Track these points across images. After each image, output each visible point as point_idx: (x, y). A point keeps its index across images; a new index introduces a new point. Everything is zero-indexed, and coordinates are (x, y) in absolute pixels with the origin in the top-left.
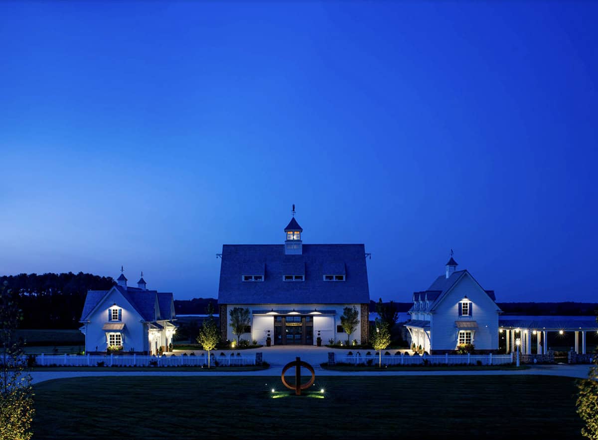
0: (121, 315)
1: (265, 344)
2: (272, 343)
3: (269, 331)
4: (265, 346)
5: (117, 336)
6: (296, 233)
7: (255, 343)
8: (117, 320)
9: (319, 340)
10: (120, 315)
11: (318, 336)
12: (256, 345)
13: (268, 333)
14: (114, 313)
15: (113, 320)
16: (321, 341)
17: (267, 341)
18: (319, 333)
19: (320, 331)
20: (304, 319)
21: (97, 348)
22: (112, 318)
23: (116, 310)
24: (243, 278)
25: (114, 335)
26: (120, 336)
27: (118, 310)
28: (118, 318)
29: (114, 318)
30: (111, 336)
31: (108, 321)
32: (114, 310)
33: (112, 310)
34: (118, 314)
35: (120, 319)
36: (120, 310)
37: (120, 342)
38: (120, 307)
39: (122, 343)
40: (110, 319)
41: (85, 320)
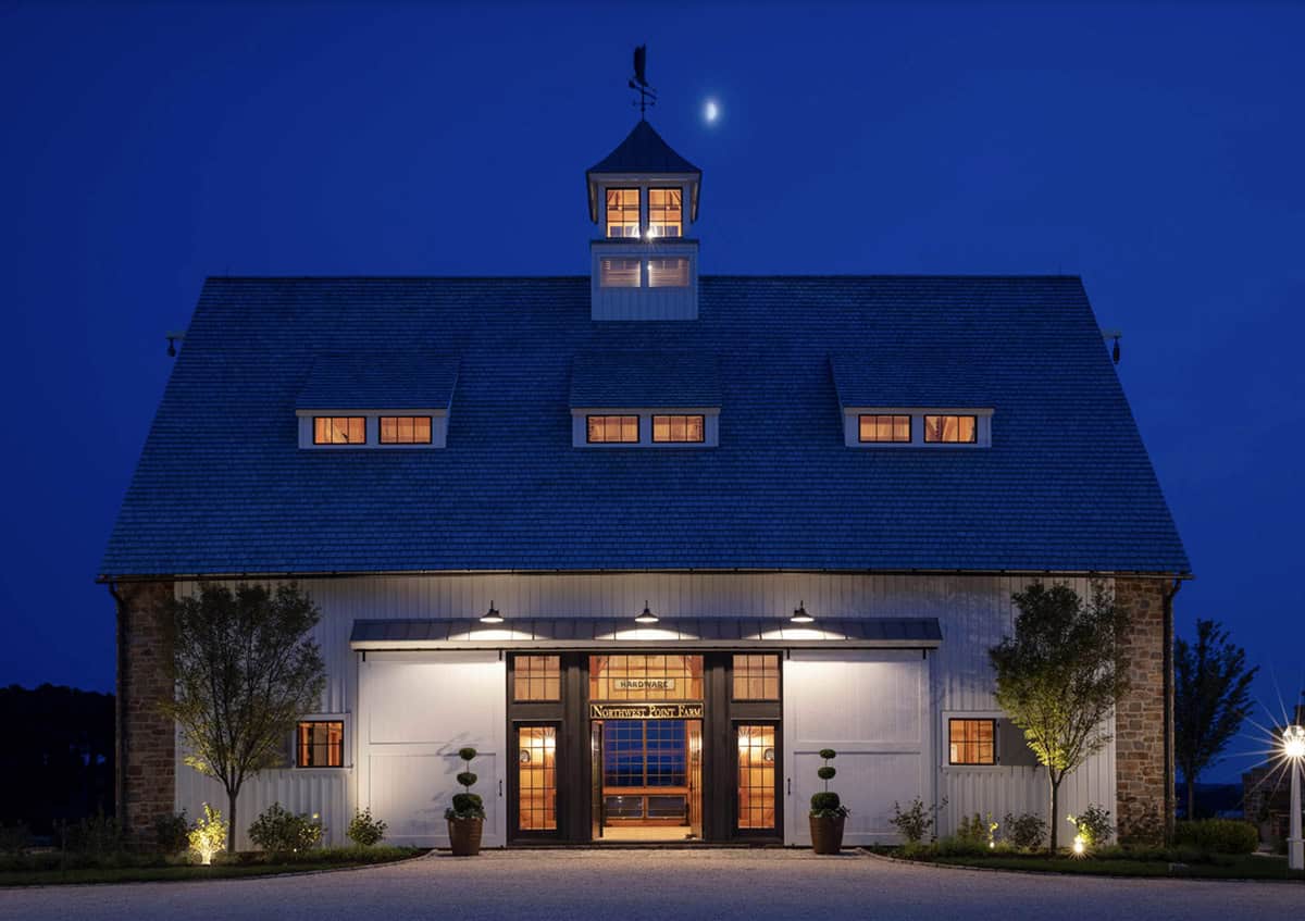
1: (442, 835)
2: (493, 828)
3: (467, 754)
4: (443, 853)
6: (659, 197)
7: (367, 831)
9: (829, 812)
11: (821, 787)
12: (379, 845)
13: (463, 767)
16: (843, 813)
17: (450, 816)
18: (822, 763)
19: (828, 754)
20: (719, 672)
24: (303, 432)
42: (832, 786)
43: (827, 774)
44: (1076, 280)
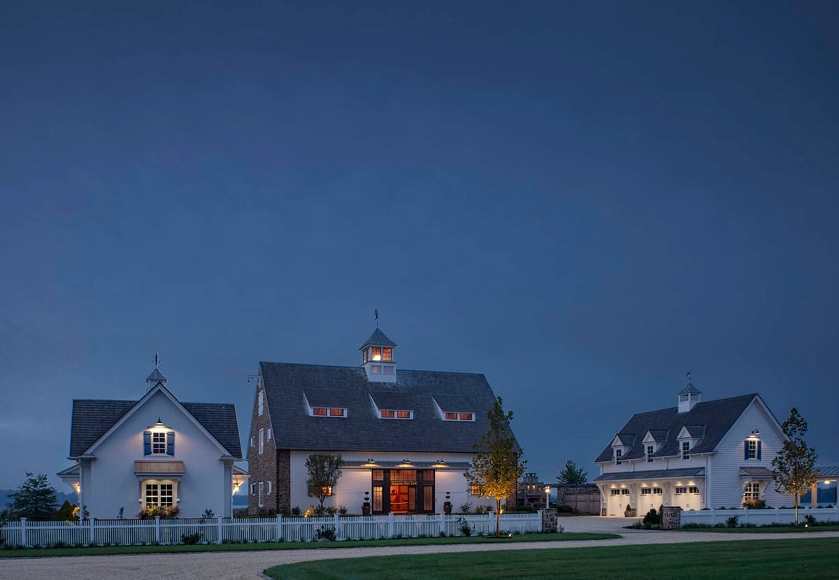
0: (173, 444)
3: (367, 493)
5: (163, 487)
6: (385, 350)
7: (344, 511)
8: (166, 454)
9: (448, 506)
10: (171, 444)
11: (447, 500)
12: (347, 513)
13: (365, 496)
14: (156, 440)
15: (153, 454)
16: (452, 506)
17: (363, 507)
18: (447, 495)
19: (448, 493)
20: (420, 474)
21: (122, 510)
22: (152, 451)
23: (162, 435)
24: (311, 412)
25: (157, 485)
26: (170, 487)
27: (166, 436)
28: (166, 451)
29: (156, 451)
30: (149, 487)
31: (141, 457)
32: (156, 435)
33: (152, 435)
34: (166, 443)
35: (171, 453)
36: (171, 435)
37: (170, 500)
38: (170, 428)
39: (178, 502)
40: (147, 453)
41: (86, 453)
42: (449, 500)
43: (448, 497)
44: (483, 375)
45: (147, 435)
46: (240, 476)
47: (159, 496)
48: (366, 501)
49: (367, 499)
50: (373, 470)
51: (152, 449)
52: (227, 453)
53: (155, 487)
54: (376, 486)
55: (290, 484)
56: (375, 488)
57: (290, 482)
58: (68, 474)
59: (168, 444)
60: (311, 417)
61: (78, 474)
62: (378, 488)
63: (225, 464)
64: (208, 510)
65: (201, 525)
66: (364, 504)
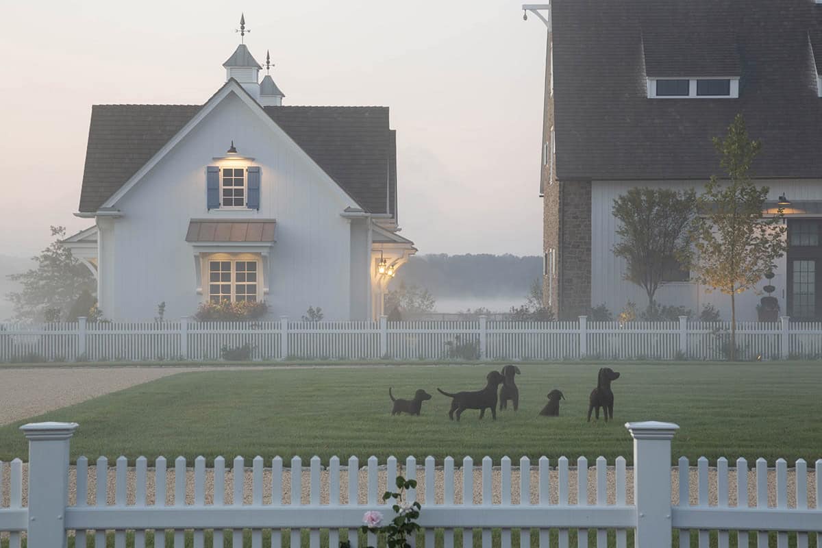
0: (258, 190)
5: (240, 266)
8: (244, 207)
10: (255, 189)
14: (227, 182)
15: (222, 208)
17: (760, 309)
21: (162, 307)
22: (221, 202)
23: (239, 172)
24: (651, 89)
25: (229, 264)
26: (252, 266)
27: (245, 174)
28: (245, 201)
29: (227, 203)
30: (214, 266)
31: (202, 213)
32: (227, 172)
33: (221, 173)
34: (245, 187)
35: (255, 204)
36: (255, 173)
37: (252, 289)
38: (253, 160)
39: (265, 293)
40: (212, 204)
41: (104, 206)
45: (212, 172)
46: (391, 245)
47: (233, 283)
48: (766, 294)
49: (769, 289)
50: (791, 221)
51: (221, 197)
52: (355, 206)
53: (226, 266)
54: (800, 259)
55: (589, 255)
56: (796, 264)
57: (589, 250)
58: (80, 241)
59: (249, 189)
60: (651, 100)
61: (96, 242)
62: (804, 263)
63: (352, 224)
64: (315, 309)
65: (253, 332)
66: (763, 300)
